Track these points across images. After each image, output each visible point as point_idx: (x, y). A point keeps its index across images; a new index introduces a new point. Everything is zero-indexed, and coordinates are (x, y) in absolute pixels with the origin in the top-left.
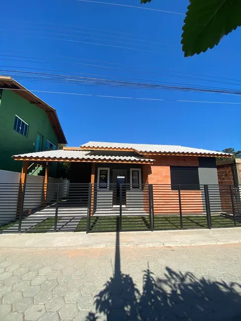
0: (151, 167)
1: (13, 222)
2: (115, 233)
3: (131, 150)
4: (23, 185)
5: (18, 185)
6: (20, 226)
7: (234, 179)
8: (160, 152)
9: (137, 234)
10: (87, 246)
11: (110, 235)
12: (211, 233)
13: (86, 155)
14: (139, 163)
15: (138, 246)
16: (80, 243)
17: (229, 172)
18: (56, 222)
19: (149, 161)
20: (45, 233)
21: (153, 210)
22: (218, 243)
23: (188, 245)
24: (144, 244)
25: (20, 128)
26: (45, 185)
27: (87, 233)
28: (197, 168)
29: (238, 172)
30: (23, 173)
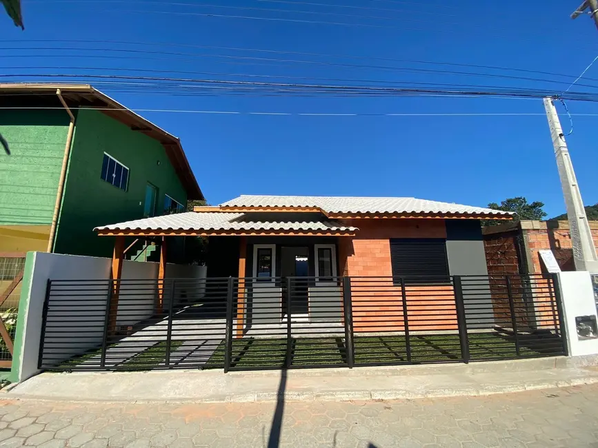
0: (353, 241)
1: (93, 351)
2: (279, 372)
3: (315, 211)
4: (115, 282)
5: (107, 283)
6: (104, 358)
7: (519, 261)
8: (368, 212)
9: (320, 373)
10: (222, 398)
11: (268, 376)
12: (468, 371)
13: (231, 221)
14: (329, 234)
15: (321, 399)
16: (211, 392)
17: (509, 247)
18: (169, 351)
19: (347, 231)
20: (150, 372)
21: (352, 327)
22: (481, 393)
23: (419, 396)
24: (332, 395)
25: (114, 175)
26: (160, 282)
27: (225, 372)
28: (444, 240)
29: (526, 247)
30: (116, 258)
